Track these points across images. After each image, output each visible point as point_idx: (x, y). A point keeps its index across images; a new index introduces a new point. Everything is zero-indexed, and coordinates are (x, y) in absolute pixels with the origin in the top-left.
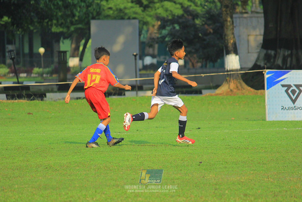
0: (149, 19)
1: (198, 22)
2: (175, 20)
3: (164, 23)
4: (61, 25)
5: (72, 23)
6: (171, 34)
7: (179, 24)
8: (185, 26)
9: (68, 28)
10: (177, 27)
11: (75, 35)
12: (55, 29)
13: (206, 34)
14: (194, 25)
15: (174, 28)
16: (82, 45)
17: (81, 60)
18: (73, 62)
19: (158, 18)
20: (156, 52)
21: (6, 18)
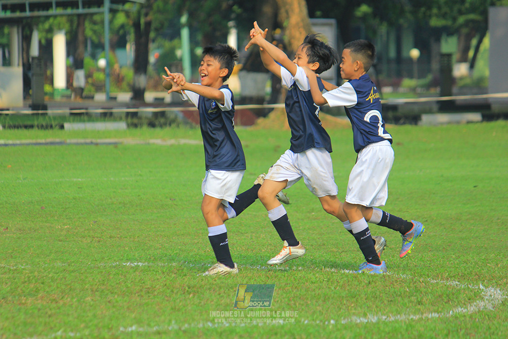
11: (464, 31)
12: (435, 22)
16: (474, 42)
17: (472, 66)
18: (461, 70)
21: (364, 8)
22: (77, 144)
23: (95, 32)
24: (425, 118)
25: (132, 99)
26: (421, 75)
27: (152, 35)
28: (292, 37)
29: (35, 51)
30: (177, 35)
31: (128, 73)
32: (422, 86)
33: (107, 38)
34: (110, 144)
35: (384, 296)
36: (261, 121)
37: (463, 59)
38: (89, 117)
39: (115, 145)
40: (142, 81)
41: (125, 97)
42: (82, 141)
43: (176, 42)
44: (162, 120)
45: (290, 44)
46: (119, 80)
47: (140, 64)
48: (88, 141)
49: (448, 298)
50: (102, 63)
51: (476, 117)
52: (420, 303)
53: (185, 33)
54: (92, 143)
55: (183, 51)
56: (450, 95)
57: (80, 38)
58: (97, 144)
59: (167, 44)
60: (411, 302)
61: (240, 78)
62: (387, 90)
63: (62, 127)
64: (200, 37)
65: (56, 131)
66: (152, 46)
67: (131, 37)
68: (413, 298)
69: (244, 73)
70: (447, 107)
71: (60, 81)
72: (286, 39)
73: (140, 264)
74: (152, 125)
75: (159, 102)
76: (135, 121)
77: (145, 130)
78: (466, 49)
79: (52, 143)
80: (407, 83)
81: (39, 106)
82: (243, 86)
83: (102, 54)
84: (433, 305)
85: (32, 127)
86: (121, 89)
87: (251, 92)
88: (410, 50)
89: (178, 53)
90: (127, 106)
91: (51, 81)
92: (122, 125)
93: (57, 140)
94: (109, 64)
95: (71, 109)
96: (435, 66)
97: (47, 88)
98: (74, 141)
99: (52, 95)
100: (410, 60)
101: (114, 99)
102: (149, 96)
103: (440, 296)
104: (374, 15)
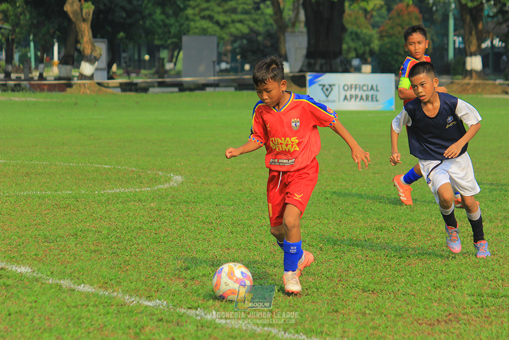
0: (225, 36)
1: (260, 38)
2: (243, 36)
3: (235, 38)
4: (161, 39)
5: (169, 38)
6: (241, 47)
7: (246, 39)
8: (250, 41)
9: (166, 41)
10: (245, 42)
11: (171, 47)
12: (157, 42)
13: (265, 47)
14: (257, 41)
15: (242, 43)
16: (176, 54)
17: (175, 64)
18: (169, 66)
19: (231, 35)
20: (229, 60)
21: (122, 34)
24: (151, 90)
25: (5, 77)
26: (150, 68)
27: (15, 45)
28: (84, 48)
30: (28, 45)
31: (3, 64)
32: (151, 74)
35: (123, 179)
36: (68, 90)
37: (170, 61)
40: (9, 68)
41: (1, 76)
43: (27, 49)
44: (18, 88)
45: (83, 51)
49: (156, 180)
51: (176, 89)
52: (141, 183)
53: (32, 44)
55: (32, 54)
56: (163, 78)
59: (23, 50)
60: (137, 182)
61: (58, 68)
62: (133, 75)
64: (39, 47)
66: (15, 50)
67: (4, 47)
68: (138, 180)
69: (60, 65)
70: (161, 84)
72: (81, 49)
74: (13, 90)
75: (18, 79)
76: (5, 88)
77: (10, 93)
78: (172, 57)
80: (143, 72)
82: (60, 71)
84: (147, 184)
87: (63, 75)
88: (144, 55)
89: (29, 55)
96: (157, 64)
100: (145, 60)
102: (13, 76)
103: (151, 179)
104: (126, 38)
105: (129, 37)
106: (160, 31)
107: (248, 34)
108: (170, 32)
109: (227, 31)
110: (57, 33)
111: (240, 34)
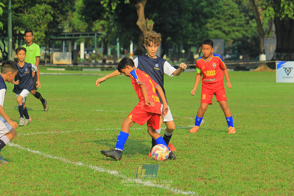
0: (228, 39)
1: (249, 41)
2: (239, 40)
3: (235, 41)
4: (192, 41)
5: (196, 40)
6: (238, 45)
7: (241, 41)
8: (243, 42)
9: (194, 42)
10: (240, 43)
11: (197, 45)
12: (189, 43)
13: (252, 46)
14: (247, 42)
15: (238, 43)
17: (200, 55)
18: (196, 56)
19: (232, 39)
20: (231, 52)
21: (169, 38)
22: (86, 75)
23: (92, 43)
25: (103, 62)
26: (185, 58)
27: (108, 44)
29: (75, 48)
30: (116, 44)
31: (102, 55)
32: (185, 61)
33: (96, 44)
34: (95, 75)
37: (197, 53)
38: (90, 68)
39: (97, 76)
40: (105, 57)
41: (100, 61)
42: (87, 74)
43: (115, 46)
44: (110, 69)
46: (99, 56)
47: (105, 52)
48: (89, 74)
50: (94, 52)
53: (118, 44)
54: (90, 75)
55: (118, 49)
56: (193, 64)
57: (88, 44)
58: (91, 75)
59: (113, 47)
60: (178, 123)
62: (175, 62)
63: (82, 70)
64: (122, 45)
65: (80, 71)
66: (108, 47)
67: (102, 45)
68: (178, 122)
69: (134, 56)
70: (192, 67)
71: (82, 57)
73: (101, 111)
74: (107, 70)
75: (110, 64)
76: (103, 68)
77: (105, 71)
78: (198, 51)
79: (79, 75)
80: (181, 59)
81: (75, 63)
83: (94, 49)
84: (184, 124)
85: (73, 70)
86: (99, 59)
88: (182, 50)
89: (116, 50)
90: (101, 64)
91: (79, 56)
92: (99, 70)
93: (80, 73)
94: (96, 52)
95: (85, 65)
96: (189, 55)
97: (78, 58)
98: (85, 74)
99: (80, 60)
100: (182, 53)
101: (97, 62)
102: (107, 62)
103: (186, 122)
104: (172, 40)
105: (174, 40)
106: (191, 36)
107: (242, 38)
108: (197, 37)
109: (230, 36)
110: (133, 37)
111: (237, 38)
